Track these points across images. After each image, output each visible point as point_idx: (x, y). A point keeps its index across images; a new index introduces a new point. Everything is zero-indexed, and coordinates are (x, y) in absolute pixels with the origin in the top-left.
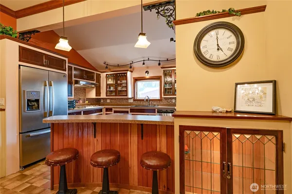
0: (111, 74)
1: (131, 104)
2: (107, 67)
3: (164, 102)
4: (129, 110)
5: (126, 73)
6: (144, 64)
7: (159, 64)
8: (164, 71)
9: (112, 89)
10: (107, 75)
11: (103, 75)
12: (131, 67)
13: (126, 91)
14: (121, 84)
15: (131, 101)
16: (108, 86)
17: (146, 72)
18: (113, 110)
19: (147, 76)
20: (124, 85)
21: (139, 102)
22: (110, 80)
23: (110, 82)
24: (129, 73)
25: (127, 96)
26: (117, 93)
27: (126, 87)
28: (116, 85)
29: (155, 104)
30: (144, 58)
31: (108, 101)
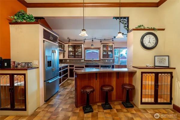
0: (71, 45)
1: (83, 63)
2: (69, 41)
3: (102, 61)
4: (84, 66)
5: (81, 45)
6: (93, 41)
7: (101, 41)
8: (103, 45)
9: (71, 54)
10: (68, 45)
11: (66, 45)
12: (84, 42)
13: (81, 55)
15: (83, 61)
16: (69, 52)
17: (92, 45)
18: (74, 66)
19: (92, 47)
20: (79, 52)
21: (87, 61)
22: (70, 48)
23: (71, 49)
24: (83, 45)
25: (81, 58)
26: (75, 56)
27: (81, 53)
28: (75, 52)
29: (96, 62)
30: (93, 37)
31: (68, 61)
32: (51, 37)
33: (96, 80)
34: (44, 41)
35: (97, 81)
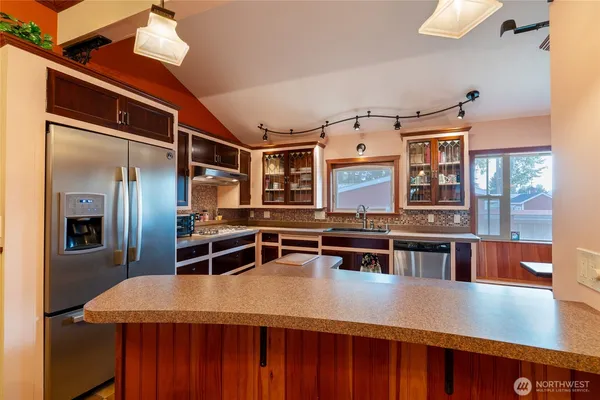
0: (275, 153)
1: (319, 224)
2: (265, 137)
3: (405, 219)
4: (319, 239)
5: (312, 150)
6: (357, 125)
7: (398, 126)
8: (409, 143)
9: (276, 187)
11: (257, 155)
12: (323, 135)
13: (311, 193)
14: (298, 176)
15: (322, 216)
16: (268, 180)
17: (359, 147)
18: (281, 237)
19: (361, 156)
20: (304, 178)
21: (340, 219)
22: (272, 166)
23: (275, 170)
24: (317, 149)
25: (312, 204)
26: (289, 196)
27: (311, 183)
28: (288, 178)
29: (381, 223)
30: (356, 110)
31: (267, 215)
32: (119, 112)
33: (263, 362)
34: (48, 123)
35: (265, 371)
